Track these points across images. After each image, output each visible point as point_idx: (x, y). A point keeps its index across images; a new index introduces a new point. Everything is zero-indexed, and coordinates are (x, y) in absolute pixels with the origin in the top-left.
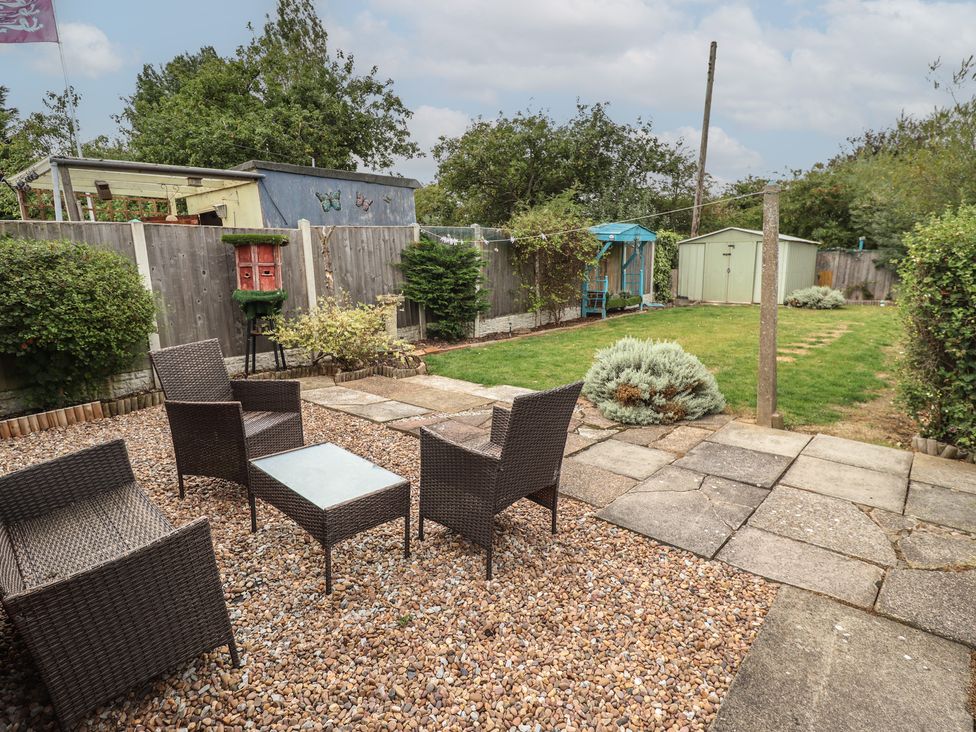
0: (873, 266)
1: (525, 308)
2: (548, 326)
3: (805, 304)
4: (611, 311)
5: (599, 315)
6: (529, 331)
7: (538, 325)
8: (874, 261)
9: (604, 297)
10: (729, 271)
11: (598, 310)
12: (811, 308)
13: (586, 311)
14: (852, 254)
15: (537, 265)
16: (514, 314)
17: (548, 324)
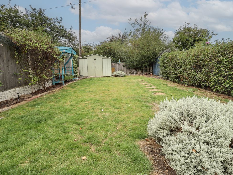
0: (123, 66)
1: (26, 83)
2: (40, 91)
3: (118, 76)
4: (66, 82)
5: (61, 84)
6: (31, 96)
7: (34, 91)
8: (123, 65)
9: (63, 76)
10: (95, 67)
11: (60, 82)
12: (119, 77)
13: (54, 82)
14: (118, 63)
15: (29, 60)
16: (18, 87)
17: (39, 90)
